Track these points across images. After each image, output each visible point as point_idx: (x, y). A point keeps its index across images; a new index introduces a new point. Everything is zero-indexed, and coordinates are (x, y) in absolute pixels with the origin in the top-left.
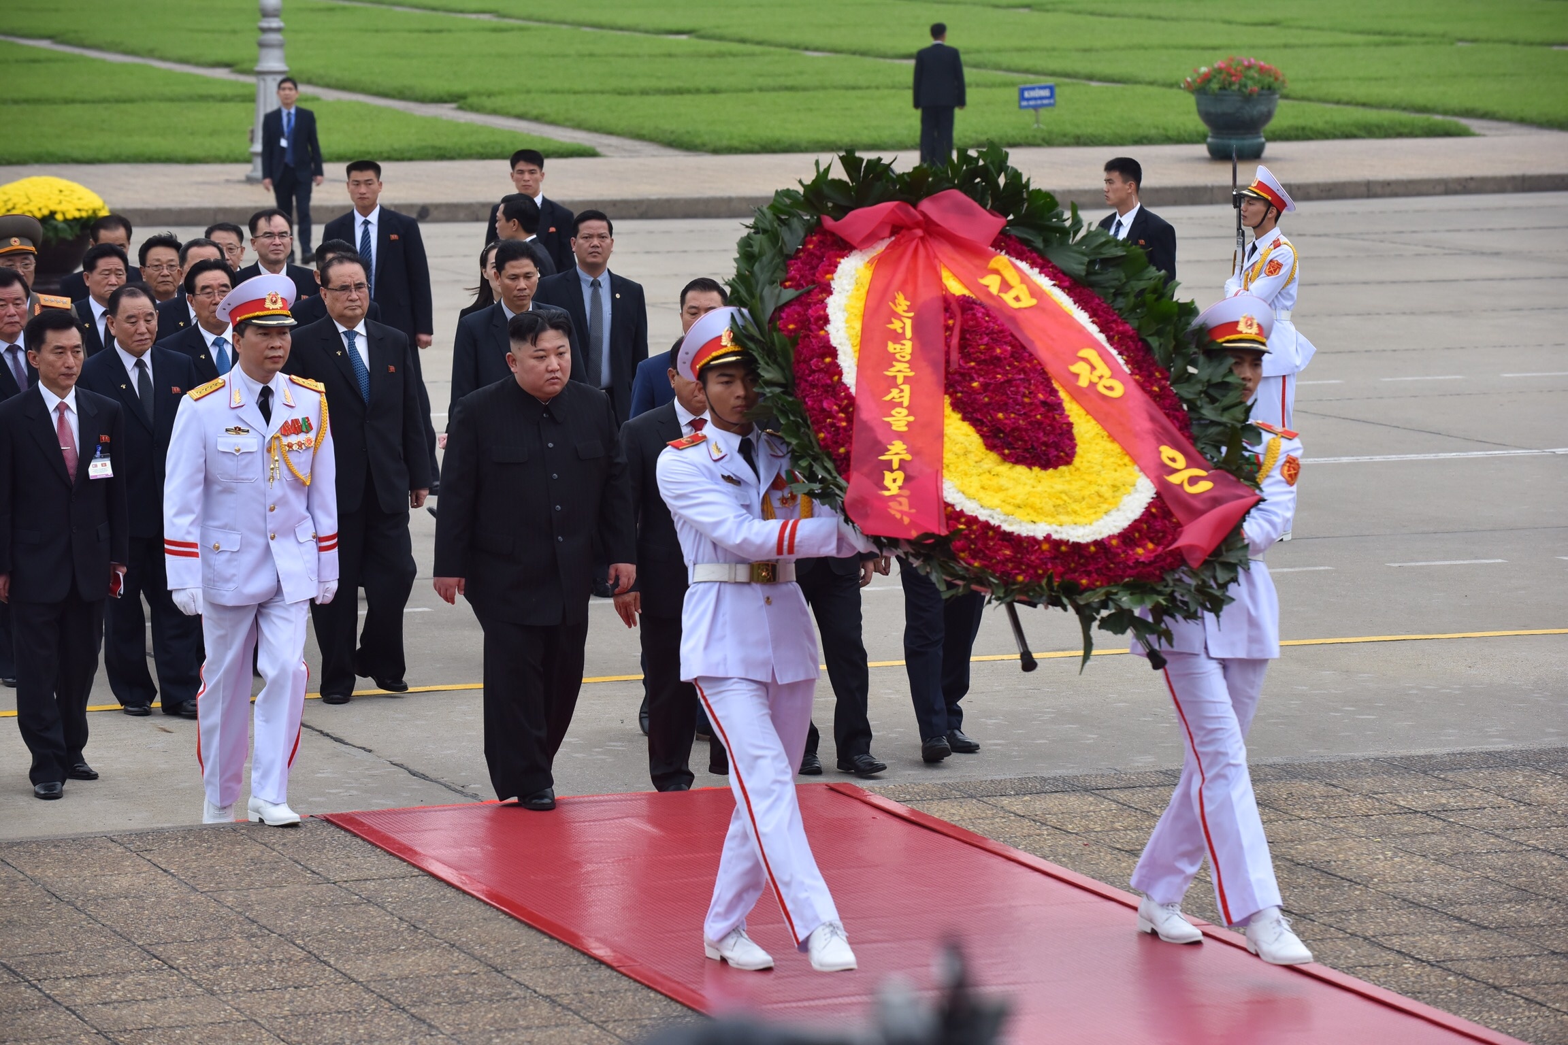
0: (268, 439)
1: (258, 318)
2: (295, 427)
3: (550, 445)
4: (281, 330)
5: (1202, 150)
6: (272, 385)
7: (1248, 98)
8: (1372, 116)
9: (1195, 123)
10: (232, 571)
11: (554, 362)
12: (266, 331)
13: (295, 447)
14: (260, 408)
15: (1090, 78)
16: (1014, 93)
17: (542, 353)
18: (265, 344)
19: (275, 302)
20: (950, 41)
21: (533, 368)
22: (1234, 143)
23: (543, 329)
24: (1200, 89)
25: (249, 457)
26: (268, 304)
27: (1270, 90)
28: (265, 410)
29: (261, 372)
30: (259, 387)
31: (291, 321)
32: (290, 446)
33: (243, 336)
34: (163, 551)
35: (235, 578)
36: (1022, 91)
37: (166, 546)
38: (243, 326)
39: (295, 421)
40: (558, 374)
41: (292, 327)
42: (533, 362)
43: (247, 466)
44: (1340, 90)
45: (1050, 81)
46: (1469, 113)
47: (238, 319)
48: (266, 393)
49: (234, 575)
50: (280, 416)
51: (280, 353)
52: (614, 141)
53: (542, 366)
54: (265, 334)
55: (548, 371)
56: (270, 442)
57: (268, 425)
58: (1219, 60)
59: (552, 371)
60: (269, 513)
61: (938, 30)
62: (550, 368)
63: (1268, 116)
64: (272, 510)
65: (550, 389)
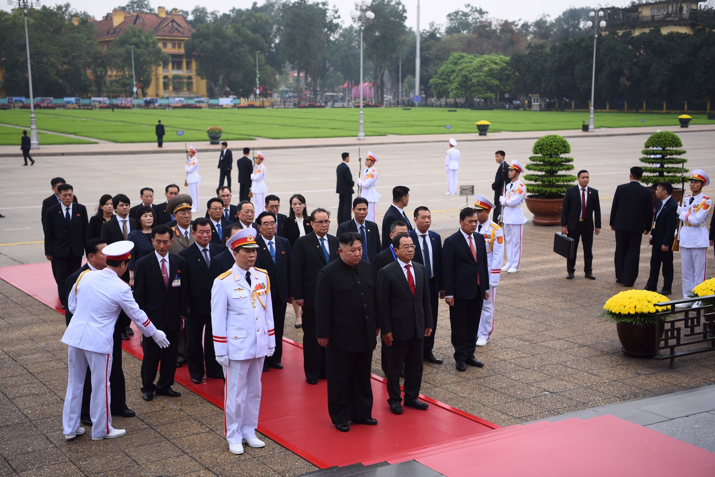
0: (251, 292)
1: (245, 245)
2: (260, 286)
3: (359, 282)
4: (253, 250)
5: (209, 142)
6: (250, 271)
7: (217, 134)
8: (240, 137)
9: (208, 138)
10: (244, 346)
11: (358, 253)
12: (249, 250)
13: (261, 294)
14: (246, 280)
15: (193, 130)
16: (176, 133)
17: (354, 249)
18: (248, 255)
19: (251, 239)
20: (162, 123)
21: (350, 255)
22: (215, 141)
23: (354, 240)
24: (208, 132)
25: (245, 299)
26: (248, 240)
27: (220, 132)
28: (249, 281)
29: (245, 266)
30: (245, 272)
31: (257, 246)
32: (259, 294)
33: (238, 253)
34: (213, 340)
35: (245, 348)
36: (177, 132)
37: (214, 338)
38: (239, 249)
39: (259, 284)
40: (359, 257)
41: (257, 248)
42: (350, 252)
43: (245, 303)
44: (236, 132)
45: (182, 130)
46: (257, 136)
47: (236, 246)
48: (248, 274)
49: (244, 347)
50: (254, 283)
51: (254, 259)
52: (102, 141)
53: (353, 254)
54: (247, 252)
55: (355, 256)
56: (252, 293)
57: (250, 286)
58: (211, 127)
59: (357, 256)
60: (256, 320)
61: (160, 121)
62: (356, 255)
63: (220, 137)
64: (257, 319)
65: (355, 263)
